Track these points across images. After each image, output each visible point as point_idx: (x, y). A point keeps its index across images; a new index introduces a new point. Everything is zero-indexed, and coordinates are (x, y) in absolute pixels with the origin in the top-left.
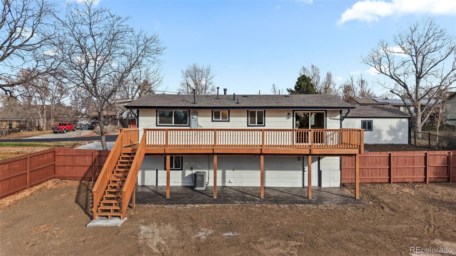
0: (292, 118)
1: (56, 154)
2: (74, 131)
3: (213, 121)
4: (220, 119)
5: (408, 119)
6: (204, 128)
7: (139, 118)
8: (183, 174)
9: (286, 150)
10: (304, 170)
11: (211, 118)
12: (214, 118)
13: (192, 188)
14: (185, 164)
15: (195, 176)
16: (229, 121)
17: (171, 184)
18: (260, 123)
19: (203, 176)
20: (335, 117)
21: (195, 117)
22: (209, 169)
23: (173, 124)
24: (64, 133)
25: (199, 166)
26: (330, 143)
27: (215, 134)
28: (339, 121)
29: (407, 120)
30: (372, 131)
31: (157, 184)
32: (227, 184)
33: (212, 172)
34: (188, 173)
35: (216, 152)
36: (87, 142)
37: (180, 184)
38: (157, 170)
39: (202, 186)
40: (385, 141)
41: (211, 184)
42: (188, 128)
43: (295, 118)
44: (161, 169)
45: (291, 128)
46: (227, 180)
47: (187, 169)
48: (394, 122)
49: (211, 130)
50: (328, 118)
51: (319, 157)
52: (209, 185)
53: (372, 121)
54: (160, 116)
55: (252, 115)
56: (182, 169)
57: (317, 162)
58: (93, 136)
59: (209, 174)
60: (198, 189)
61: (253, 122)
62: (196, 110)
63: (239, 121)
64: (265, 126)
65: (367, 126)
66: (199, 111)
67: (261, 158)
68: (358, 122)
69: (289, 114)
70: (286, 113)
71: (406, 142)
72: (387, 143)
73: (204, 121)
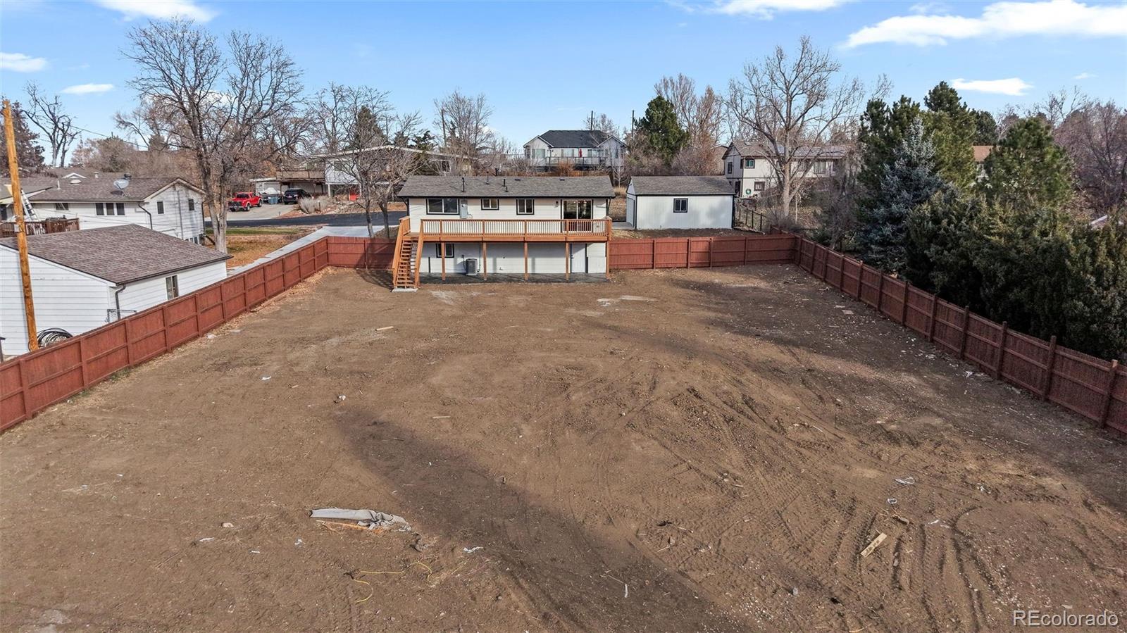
0: (559, 206)
1: (328, 242)
2: (259, 206)
3: (482, 209)
4: (489, 207)
5: (732, 197)
6: (474, 218)
7: (410, 206)
8: (455, 261)
10: (570, 257)
11: (480, 206)
12: (483, 206)
13: (464, 274)
14: (456, 252)
15: (467, 262)
16: (498, 209)
17: (446, 271)
18: (529, 210)
19: (474, 263)
20: (602, 205)
21: (464, 205)
22: (480, 257)
23: (443, 213)
24: (247, 210)
25: (470, 255)
26: (596, 230)
27: (483, 224)
28: (605, 209)
29: (730, 197)
30: (687, 212)
31: (430, 271)
32: (498, 271)
33: (482, 259)
34: (460, 260)
35: (484, 240)
36: (315, 227)
37: (453, 271)
38: (429, 257)
39: (474, 272)
40: (703, 225)
41: (482, 271)
42: (457, 217)
43: (563, 207)
44: (434, 257)
45: (560, 219)
46: (498, 267)
47: (458, 256)
48: (715, 201)
49: (480, 220)
50: (594, 206)
51: (585, 244)
52: (480, 272)
53: (687, 199)
54: (429, 205)
55: (522, 204)
56: (453, 257)
57: (584, 249)
58: (298, 216)
59: (479, 261)
60: (469, 274)
61: (522, 210)
62: (466, 199)
63: (508, 211)
64: (533, 214)
65: (681, 206)
66: (469, 201)
67: (524, 245)
68: (669, 202)
69: (557, 202)
70: (555, 201)
71: (729, 226)
72: (704, 228)
73: (473, 210)
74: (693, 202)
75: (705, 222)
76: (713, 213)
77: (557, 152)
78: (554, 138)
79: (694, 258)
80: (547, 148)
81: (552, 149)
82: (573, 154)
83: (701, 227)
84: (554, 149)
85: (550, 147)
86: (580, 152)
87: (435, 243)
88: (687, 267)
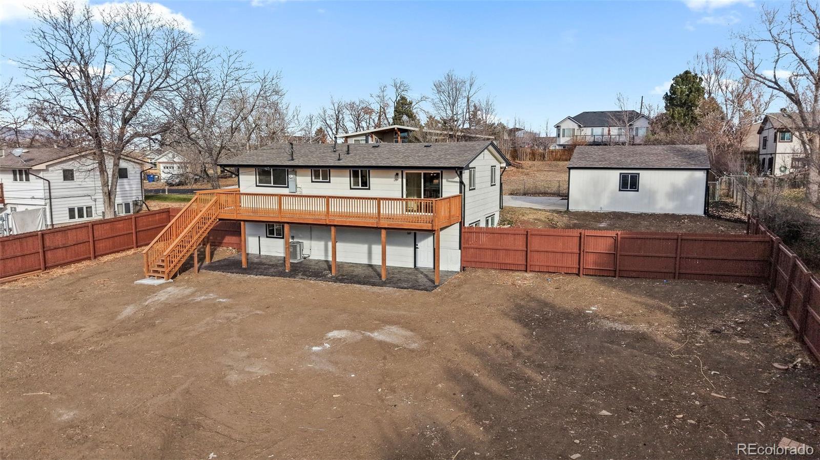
0: (400, 180)
1: (171, 214)
3: (312, 182)
4: (320, 179)
5: (706, 172)
6: (309, 194)
7: (240, 176)
9: (352, 222)
10: (417, 246)
11: (310, 178)
12: (313, 178)
16: (329, 182)
18: (365, 184)
19: (295, 247)
20: (453, 178)
21: (291, 176)
22: (311, 239)
23: (272, 185)
25: (300, 236)
28: (458, 184)
29: (704, 173)
30: (638, 191)
31: (260, 253)
38: (259, 237)
39: (295, 258)
40: (661, 209)
42: (287, 191)
43: (405, 180)
44: (263, 236)
45: (401, 197)
48: (681, 177)
49: (312, 196)
50: (444, 181)
51: (433, 231)
52: (305, 258)
53: (639, 174)
54: (259, 175)
55: (356, 175)
56: (283, 238)
57: (432, 237)
59: (306, 245)
61: (356, 183)
62: (295, 168)
63: (340, 184)
64: (369, 189)
65: (629, 183)
66: (298, 170)
67: (330, 231)
68: (614, 177)
69: (397, 174)
70: (394, 172)
71: (700, 212)
72: (663, 212)
73: (303, 183)
74: (646, 178)
75: (664, 206)
76: (676, 194)
77: (587, 131)
78: (585, 119)
79: (590, 262)
80: (576, 127)
81: (582, 129)
82: (603, 132)
83: (658, 212)
84: (585, 129)
85: (580, 126)
86: (609, 131)
87: (265, 224)
88: (578, 275)
